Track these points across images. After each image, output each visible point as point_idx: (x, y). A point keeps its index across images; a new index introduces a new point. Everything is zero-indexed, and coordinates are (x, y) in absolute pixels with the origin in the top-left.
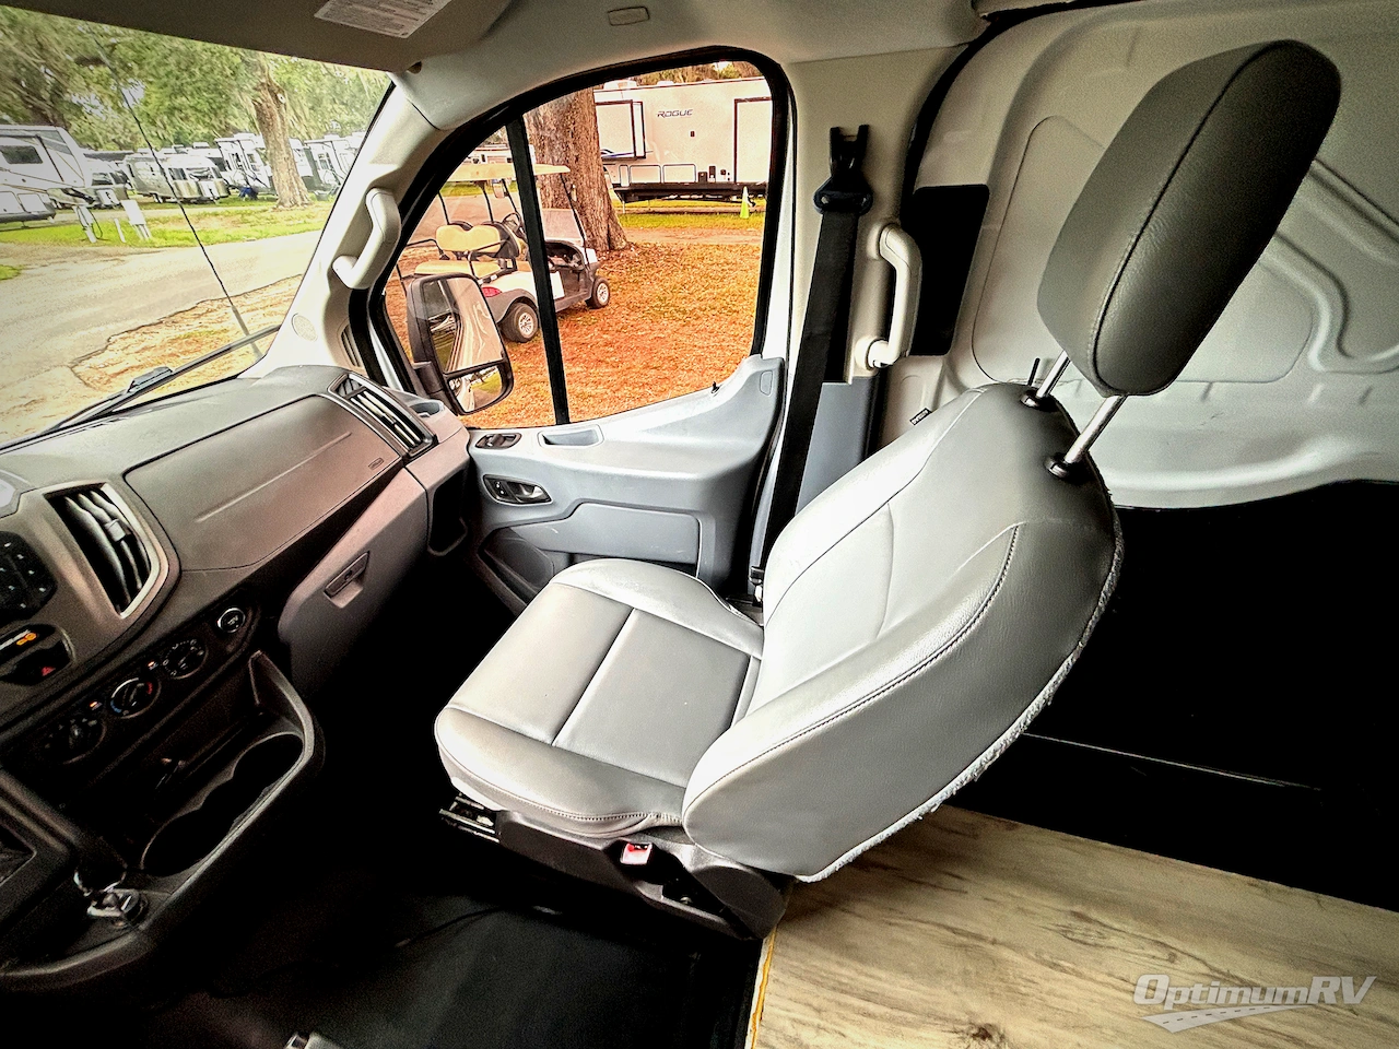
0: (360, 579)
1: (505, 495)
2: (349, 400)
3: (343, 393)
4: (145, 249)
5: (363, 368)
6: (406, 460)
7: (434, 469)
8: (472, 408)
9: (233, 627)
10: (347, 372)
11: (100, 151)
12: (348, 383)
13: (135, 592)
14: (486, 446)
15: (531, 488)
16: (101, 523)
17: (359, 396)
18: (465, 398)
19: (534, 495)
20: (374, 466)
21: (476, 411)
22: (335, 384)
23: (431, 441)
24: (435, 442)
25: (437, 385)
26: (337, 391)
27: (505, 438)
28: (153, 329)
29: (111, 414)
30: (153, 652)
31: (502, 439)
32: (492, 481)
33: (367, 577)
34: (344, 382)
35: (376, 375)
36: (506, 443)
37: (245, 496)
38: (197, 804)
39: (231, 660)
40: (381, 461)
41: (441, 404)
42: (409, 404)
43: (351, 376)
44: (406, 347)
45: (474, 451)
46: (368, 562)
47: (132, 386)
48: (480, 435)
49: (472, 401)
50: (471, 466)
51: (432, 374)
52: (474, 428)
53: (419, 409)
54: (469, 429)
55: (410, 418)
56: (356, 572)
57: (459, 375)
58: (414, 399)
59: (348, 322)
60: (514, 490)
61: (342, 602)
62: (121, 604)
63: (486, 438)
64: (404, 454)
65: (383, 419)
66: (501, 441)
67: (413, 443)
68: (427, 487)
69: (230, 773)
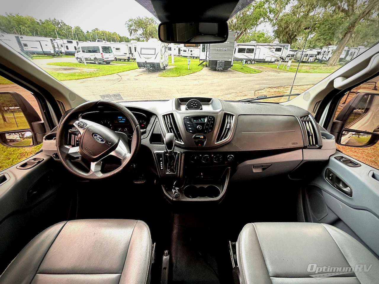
0: (263, 169)
1: (331, 180)
2: (303, 122)
3: (302, 119)
4: (285, 71)
5: (315, 114)
6: (305, 147)
7: (312, 155)
8: (344, 143)
9: (230, 159)
10: (309, 114)
11: (293, 50)
12: (307, 117)
13: (221, 140)
14: (339, 160)
15: (346, 186)
16: (228, 123)
17: (307, 122)
18: (344, 139)
19: (345, 189)
20: (294, 144)
21: (345, 145)
22: (302, 115)
23: (318, 147)
24: (320, 147)
25: (337, 130)
26: (301, 118)
27: (351, 162)
28: (273, 88)
29: (249, 102)
30: (215, 153)
31: (350, 162)
32: (330, 172)
33: (266, 170)
34: (305, 116)
35: (317, 119)
36: (350, 164)
37: (256, 133)
38: (198, 186)
39: (224, 165)
40: (297, 143)
41: (334, 137)
42: (321, 131)
43: (309, 116)
44: (337, 114)
45: (332, 158)
46: (269, 167)
47: (257, 97)
48: (340, 155)
49: (347, 141)
50: (326, 162)
51: (339, 126)
52: (340, 151)
53: (324, 135)
54: (337, 150)
55: (318, 136)
56: (264, 167)
57: (349, 131)
58: (324, 131)
59: (323, 99)
60: (336, 181)
61: (255, 171)
62: (218, 140)
63: (342, 157)
64: (306, 145)
65: (308, 132)
66: (348, 162)
67: (312, 144)
68: (304, 159)
69: (206, 186)
